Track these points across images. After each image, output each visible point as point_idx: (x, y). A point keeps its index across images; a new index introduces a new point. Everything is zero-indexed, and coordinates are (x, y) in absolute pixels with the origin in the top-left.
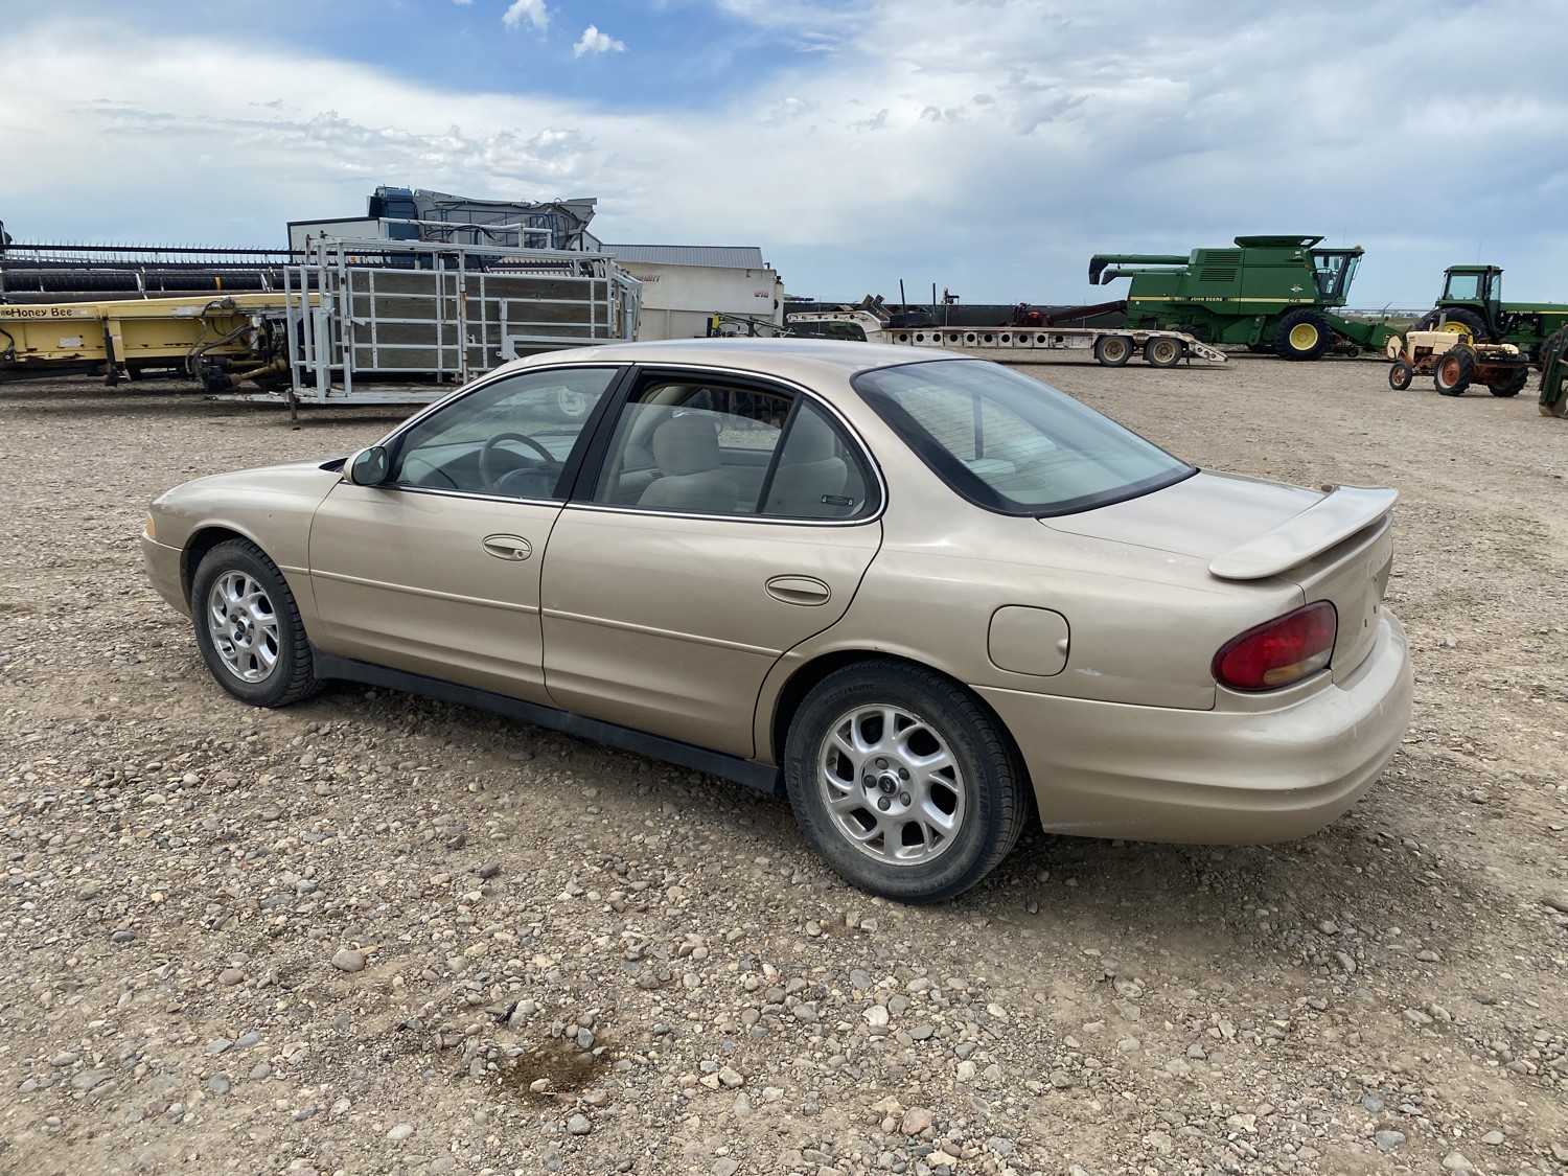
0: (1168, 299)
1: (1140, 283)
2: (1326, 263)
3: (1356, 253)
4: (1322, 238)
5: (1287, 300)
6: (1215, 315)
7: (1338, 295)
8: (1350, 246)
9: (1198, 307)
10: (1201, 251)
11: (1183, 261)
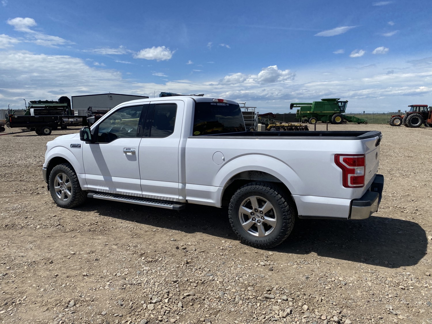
0: (309, 112)
1: (302, 108)
2: (342, 104)
3: (347, 102)
4: (340, 99)
5: (334, 112)
6: (319, 115)
7: (344, 111)
8: (345, 100)
9: (316, 114)
10: (316, 102)
11: (311, 104)
